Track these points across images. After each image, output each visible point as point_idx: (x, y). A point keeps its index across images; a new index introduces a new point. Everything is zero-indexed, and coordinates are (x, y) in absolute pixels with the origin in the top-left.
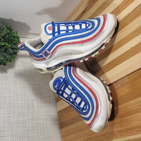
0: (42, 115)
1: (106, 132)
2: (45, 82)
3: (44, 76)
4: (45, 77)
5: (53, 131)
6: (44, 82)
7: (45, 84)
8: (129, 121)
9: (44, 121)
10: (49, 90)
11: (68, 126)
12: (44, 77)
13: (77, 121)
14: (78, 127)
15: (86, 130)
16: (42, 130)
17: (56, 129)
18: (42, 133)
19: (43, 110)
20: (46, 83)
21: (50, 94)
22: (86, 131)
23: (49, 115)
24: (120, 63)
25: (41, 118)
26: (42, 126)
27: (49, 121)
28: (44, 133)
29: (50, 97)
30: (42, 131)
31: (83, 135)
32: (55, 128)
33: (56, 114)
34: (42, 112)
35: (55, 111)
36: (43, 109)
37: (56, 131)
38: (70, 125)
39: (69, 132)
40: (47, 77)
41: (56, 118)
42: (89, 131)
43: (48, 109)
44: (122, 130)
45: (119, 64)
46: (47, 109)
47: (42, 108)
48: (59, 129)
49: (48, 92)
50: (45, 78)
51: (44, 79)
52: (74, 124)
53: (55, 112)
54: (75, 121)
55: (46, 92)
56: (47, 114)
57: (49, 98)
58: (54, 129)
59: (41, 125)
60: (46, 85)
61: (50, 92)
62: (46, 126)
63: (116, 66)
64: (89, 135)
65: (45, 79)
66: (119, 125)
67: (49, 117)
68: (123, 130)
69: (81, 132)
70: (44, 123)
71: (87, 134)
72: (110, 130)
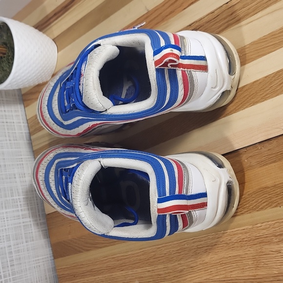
0: (7, 227)
1: (208, 277)
2: (9, 136)
3: (5, 120)
4: (7, 122)
5: (36, 265)
6: (6, 136)
7: (8, 142)
9: (12, 243)
10: (20, 157)
11: (80, 252)
12: (5, 124)
14: (113, 258)
15: (138, 267)
16: (8, 267)
17: (43, 259)
18: (9, 275)
19: (6, 212)
20: (12, 139)
21: (23, 167)
22: (139, 270)
23: (24, 226)
24: (262, 99)
25: (4, 234)
26: (6, 258)
27: (24, 240)
28: (13, 275)
29: (23, 175)
30: (9, 271)
31: (130, 279)
32: (41, 258)
33: (42, 221)
34: (6, 219)
35: (39, 212)
36: (8, 210)
37: (44, 265)
38: (88, 250)
39: (83, 269)
40: (13, 124)
41: (42, 231)
42: (149, 271)
43: (20, 209)
44: (261, 277)
45: (257, 102)
46: (18, 211)
47: (6, 207)
48: (50, 259)
49: (19, 163)
50: (7, 125)
51: (4, 129)
52: (100, 250)
53: (39, 215)
55: (12, 165)
56: (20, 223)
57: (21, 178)
58: (38, 260)
59: (6, 254)
60: (10, 143)
61: (24, 162)
62: (18, 254)
63: (247, 107)
64: (151, 280)
65: (8, 129)
66: (250, 263)
67: (24, 229)
68: (266, 278)
69: (122, 272)
70: (12, 247)
71: (142, 279)
72: (222, 273)
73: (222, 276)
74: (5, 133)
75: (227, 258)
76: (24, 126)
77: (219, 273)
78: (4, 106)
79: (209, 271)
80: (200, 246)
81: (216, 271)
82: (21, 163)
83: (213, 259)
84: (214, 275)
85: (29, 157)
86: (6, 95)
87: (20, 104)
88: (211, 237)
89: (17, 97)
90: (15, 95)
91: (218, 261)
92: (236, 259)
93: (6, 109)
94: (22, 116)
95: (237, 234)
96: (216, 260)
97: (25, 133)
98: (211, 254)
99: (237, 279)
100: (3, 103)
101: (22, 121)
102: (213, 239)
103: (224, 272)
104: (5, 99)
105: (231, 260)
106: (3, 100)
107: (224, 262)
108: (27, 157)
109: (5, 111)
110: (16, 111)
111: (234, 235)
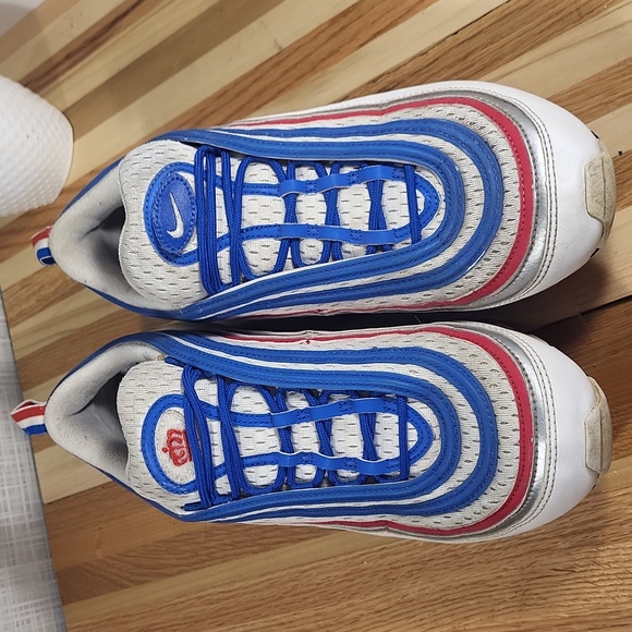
8: (582, 575)
11: (123, 587)
13: (194, 560)
14: (199, 598)
15: (258, 616)
17: (36, 605)
22: (260, 623)
32: (32, 602)
33: (33, 520)
35: (27, 498)
37: (38, 618)
38: (141, 583)
39: (130, 626)
41: (34, 541)
42: (282, 624)
44: (532, 627)
48: (51, 605)
52: (170, 579)
53: (28, 506)
54: (176, 562)
58: (27, 607)
66: (507, 596)
68: (543, 628)
69: (221, 628)
72: (445, 621)
75: (457, 588)
77: (440, 622)
79: (418, 618)
80: (398, 564)
81: (433, 618)
83: (427, 591)
91: (437, 596)
92: (478, 590)
96: (433, 594)
103: (449, 620)
105: (467, 593)
107: (450, 597)
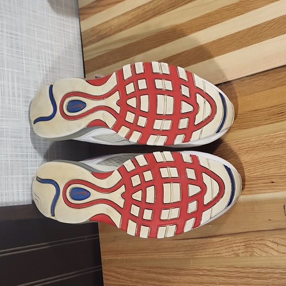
2: (65, 44)
3: (62, 29)
6: (62, 43)
10: (72, 65)
12: (63, 32)
40: (68, 33)
49: (70, 69)
50: (64, 34)
51: (62, 36)
55: (65, 70)
61: (74, 70)
65: (64, 37)
72: (259, 170)
73: (259, 173)
74: (62, 40)
75: (266, 157)
76: (78, 38)
77: (257, 171)
78: (63, 15)
79: (248, 169)
80: (242, 148)
81: (254, 169)
82: (72, 70)
83: (253, 159)
84: (251, 173)
85: (80, 66)
86: (65, 6)
87: (76, 17)
88: (254, 140)
89: (74, 10)
90: (72, 8)
91: (258, 161)
92: (275, 159)
93: (64, 19)
94: (77, 28)
95: (279, 137)
96: (256, 160)
97: (78, 44)
98: (251, 154)
99: (273, 176)
100: (63, 13)
101: (76, 33)
102: (255, 141)
103: (261, 170)
104: (64, 9)
105: (271, 160)
106: (62, 10)
107: (263, 161)
108: (78, 66)
109: (63, 20)
110: (72, 22)
111: (276, 138)
